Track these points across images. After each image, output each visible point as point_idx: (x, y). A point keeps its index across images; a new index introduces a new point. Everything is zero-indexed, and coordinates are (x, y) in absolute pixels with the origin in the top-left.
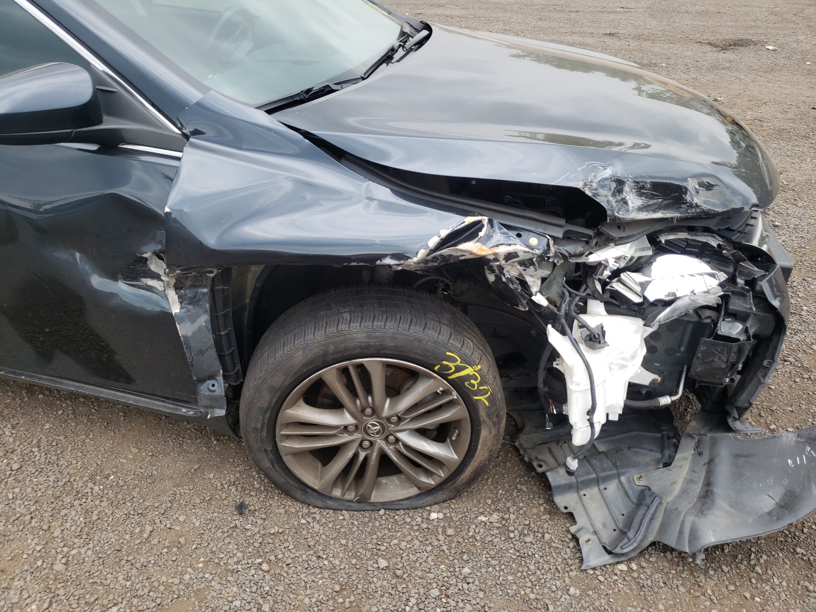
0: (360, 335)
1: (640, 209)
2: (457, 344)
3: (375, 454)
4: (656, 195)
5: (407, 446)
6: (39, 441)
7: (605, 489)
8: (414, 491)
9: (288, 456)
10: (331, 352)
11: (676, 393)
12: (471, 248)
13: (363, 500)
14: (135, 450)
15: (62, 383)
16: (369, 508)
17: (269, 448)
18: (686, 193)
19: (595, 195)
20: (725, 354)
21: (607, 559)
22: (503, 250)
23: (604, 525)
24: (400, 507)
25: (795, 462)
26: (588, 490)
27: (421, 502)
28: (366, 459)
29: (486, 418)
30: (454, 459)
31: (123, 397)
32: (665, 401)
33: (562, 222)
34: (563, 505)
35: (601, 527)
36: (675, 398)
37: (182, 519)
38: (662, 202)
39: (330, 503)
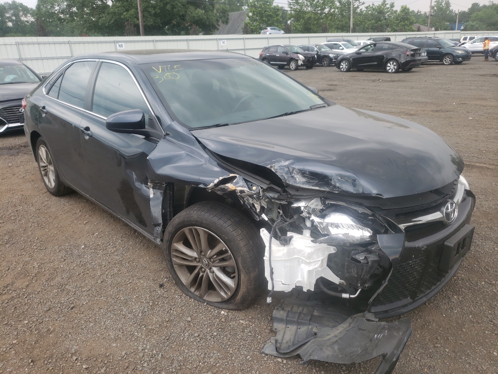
0: (195, 216)
1: (303, 183)
2: (231, 229)
3: (205, 275)
4: (313, 178)
5: (216, 276)
6: (124, 247)
7: (299, 329)
8: (219, 300)
9: (176, 265)
10: (186, 220)
11: (355, 294)
12: (230, 186)
13: (201, 297)
14: (148, 258)
15: (131, 224)
16: (202, 301)
17: (169, 259)
18: (331, 180)
19: (276, 172)
20: (355, 268)
21: (275, 353)
22: (239, 189)
23: (287, 343)
24: (214, 305)
25: (377, 336)
26: (291, 326)
27: (222, 306)
28: (203, 276)
29: (242, 269)
30: (233, 287)
31: (144, 233)
32: (345, 296)
33: (268, 182)
34: (275, 328)
35: (285, 342)
36: (352, 296)
37: (142, 282)
38: (318, 182)
39: (190, 294)
